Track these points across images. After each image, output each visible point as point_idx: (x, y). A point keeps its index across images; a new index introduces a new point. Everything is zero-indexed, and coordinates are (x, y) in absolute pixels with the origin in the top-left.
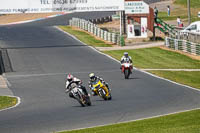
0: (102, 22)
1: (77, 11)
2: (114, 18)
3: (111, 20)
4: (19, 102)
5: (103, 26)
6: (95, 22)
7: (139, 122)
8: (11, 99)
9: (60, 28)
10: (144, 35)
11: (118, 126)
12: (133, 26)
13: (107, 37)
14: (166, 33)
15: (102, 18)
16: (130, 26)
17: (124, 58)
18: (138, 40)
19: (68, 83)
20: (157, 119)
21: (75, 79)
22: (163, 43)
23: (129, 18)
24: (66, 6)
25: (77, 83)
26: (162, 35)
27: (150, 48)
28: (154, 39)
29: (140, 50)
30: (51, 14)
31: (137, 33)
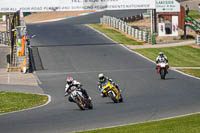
0: (133, 20)
1: (108, 9)
2: (145, 16)
3: (142, 18)
4: (50, 100)
5: (135, 24)
6: (125, 20)
7: (170, 120)
8: (42, 97)
9: (91, 27)
10: (175, 34)
11: (148, 124)
12: (163, 24)
13: (137, 35)
14: (197, 32)
15: (133, 17)
16: (161, 25)
17: (159, 58)
18: (169, 39)
19: (67, 86)
20: (188, 118)
21: (75, 82)
22: (194, 41)
23: (160, 16)
24: (97, 4)
25: (76, 86)
26: (193, 33)
27: (181, 47)
28: (185, 37)
29: (171, 48)
30: (82, 12)
31: (168, 31)
